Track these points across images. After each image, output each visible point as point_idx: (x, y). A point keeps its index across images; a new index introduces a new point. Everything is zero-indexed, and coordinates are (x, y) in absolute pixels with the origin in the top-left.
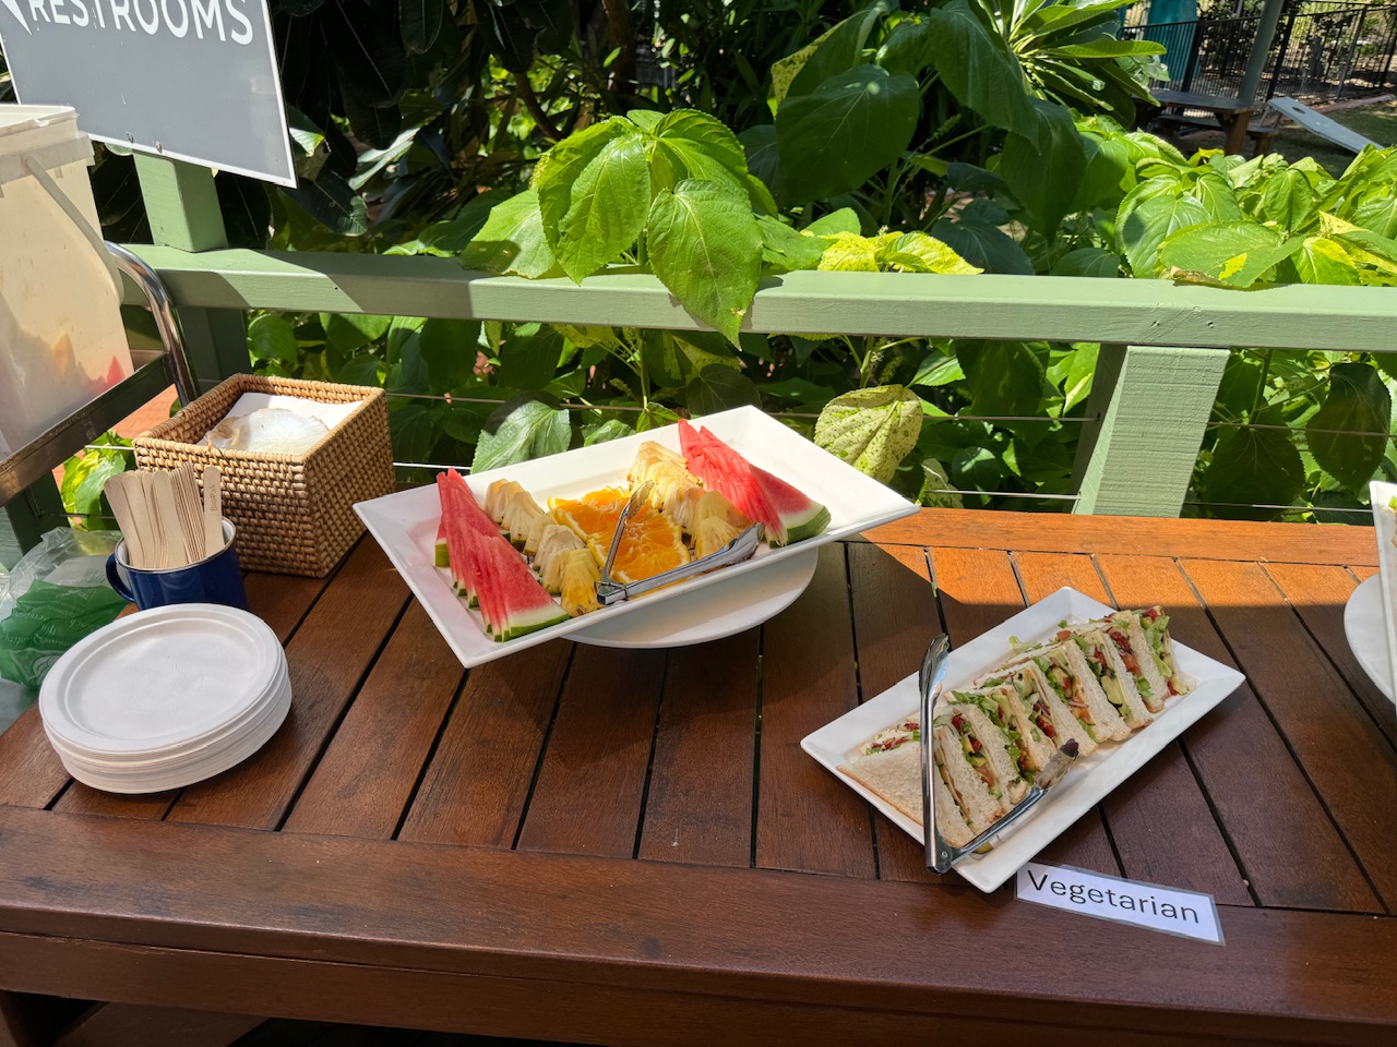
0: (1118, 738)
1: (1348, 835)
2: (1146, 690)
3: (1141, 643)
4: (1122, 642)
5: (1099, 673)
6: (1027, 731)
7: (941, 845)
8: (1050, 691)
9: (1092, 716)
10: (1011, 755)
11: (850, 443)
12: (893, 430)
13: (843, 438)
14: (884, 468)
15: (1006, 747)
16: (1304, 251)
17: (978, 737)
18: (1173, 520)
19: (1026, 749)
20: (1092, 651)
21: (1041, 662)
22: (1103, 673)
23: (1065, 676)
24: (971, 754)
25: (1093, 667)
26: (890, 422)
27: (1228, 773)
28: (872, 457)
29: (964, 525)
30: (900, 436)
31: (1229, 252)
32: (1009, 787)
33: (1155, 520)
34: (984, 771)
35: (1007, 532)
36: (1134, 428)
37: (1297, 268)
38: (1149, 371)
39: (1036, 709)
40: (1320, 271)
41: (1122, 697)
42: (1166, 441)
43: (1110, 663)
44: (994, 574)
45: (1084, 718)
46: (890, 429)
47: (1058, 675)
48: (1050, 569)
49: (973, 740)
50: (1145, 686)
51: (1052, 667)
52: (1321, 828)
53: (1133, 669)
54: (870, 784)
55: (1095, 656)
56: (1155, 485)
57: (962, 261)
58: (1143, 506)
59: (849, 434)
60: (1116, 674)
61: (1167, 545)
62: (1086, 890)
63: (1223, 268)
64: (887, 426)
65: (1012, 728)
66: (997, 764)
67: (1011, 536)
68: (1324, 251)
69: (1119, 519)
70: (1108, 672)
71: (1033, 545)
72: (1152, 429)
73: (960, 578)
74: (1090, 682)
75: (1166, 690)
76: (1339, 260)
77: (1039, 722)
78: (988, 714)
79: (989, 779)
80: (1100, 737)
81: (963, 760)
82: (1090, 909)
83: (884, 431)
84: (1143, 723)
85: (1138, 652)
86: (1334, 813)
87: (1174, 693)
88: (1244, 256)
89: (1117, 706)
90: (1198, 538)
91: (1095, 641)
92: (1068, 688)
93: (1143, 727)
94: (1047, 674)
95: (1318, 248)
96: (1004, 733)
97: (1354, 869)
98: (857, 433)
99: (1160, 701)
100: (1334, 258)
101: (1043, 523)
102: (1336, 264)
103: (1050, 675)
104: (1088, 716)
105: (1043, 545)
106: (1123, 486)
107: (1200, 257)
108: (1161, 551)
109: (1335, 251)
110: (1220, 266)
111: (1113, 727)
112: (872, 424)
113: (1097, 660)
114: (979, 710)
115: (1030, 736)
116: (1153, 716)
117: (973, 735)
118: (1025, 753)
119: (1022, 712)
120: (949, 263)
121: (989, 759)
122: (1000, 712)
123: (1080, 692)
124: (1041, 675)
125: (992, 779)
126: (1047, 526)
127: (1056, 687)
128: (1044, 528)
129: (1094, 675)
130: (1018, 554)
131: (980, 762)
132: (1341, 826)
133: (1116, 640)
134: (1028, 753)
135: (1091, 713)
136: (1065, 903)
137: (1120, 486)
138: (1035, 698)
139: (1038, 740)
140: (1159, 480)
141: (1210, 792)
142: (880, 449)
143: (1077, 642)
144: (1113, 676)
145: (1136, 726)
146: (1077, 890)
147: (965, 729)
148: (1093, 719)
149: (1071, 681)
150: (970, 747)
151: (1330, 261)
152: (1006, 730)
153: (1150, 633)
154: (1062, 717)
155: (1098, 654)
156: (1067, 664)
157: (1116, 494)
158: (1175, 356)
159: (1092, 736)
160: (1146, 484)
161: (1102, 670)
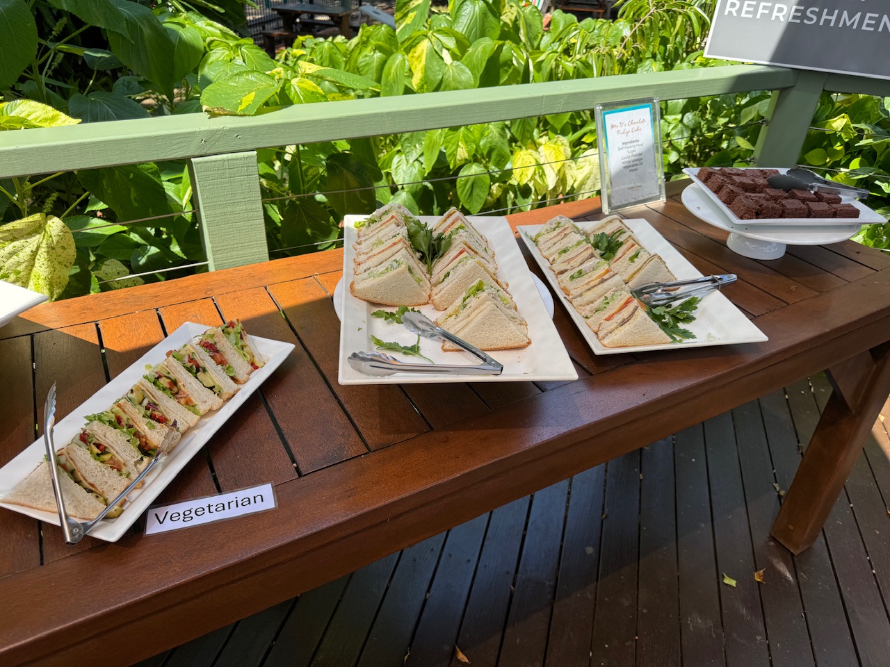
0: (215, 408)
1: (352, 416)
2: (232, 372)
3: (226, 345)
4: (211, 347)
5: (195, 371)
6: (143, 426)
7: (72, 526)
8: (159, 393)
9: (193, 400)
10: (133, 444)
11: (19, 264)
12: (51, 248)
13: (11, 260)
14: (55, 276)
15: (128, 441)
16: (292, 87)
17: (102, 442)
18: (264, 263)
19: (145, 436)
20: (186, 359)
21: (150, 377)
22: (198, 371)
23: (169, 381)
24: (98, 455)
25: (189, 370)
26: (45, 242)
27: (289, 405)
28: (41, 269)
29: (125, 299)
30: (59, 251)
31: (244, 91)
32: (135, 465)
33: (253, 265)
34: (111, 462)
35: (156, 297)
36: (217, 211)
37: (291, 98)
38: (211, 173)
39: (147, 408)
40: (304, 98)
41: (213, 381)
42: (241, 215)
43: (201, 364)
44: (146, 326)
45: (189, 404)
46: (48, 247)
47: (164, 382)
48: (184, 312)
49: (98, 446)
50: (231, 369)
51: (158, 378)
52: (338, 417)
53: (221, 363)
54: (26, 503)
55: (189, 362)
56: (247, 244)
57: (63, 116)
58: (244, 258)
59: (15, 257)
60: (207, 369)
61: (261, 279)
62: (193, 511)
63: (241, 103)
64: (44, 245)
65: (130, 427)
66: (123, 454)
67: (159, 298)
68: (304, 85)
69: (231, 270)
70: (201, 369)
71: (173, 300)
72: (229, 209)
73: (121, 336)
74: (188, 379)
75: (250, 367)
76: (314, 90)
77: (152, 417)
78: (108, 424)
79: (117, 467)
80: (202, 412)
81: (92, 460)
82: (197, 521)
83: (43, 250)
84: (232, 392)
85: (224, 350)
86: (346, 406)
87: (256, 368)
88: (253, 94)
89: (211, 388)
90: (280, 270)
91: (188, 352)
92: (173, 388)
93: (233, 395)
94: (155, 383)
95: (300, 84)
96: (124, 432)
97: (354, 434)
98: (21, 255)
99: (246, 376)
100: (311, 89)
101: (180, 285)
102: (313, 93)
103: (158, 383)
104: (191, 401)
105: (180, 299)
106: (227, 249)
107: (227, 96)
108: (257, 284)
109: (310, 85)
110: (239, 101)
111: (210, 402)
112: (31, 246)
113: (191, 364)
114: (101, 424)
115: (146, 427)
116: (241, 386)
117: (97, 442)
118: (144, 440)
119: (137, 416)
120: (53, 119)
121: (115, 453)
122: (119, 420)
123: (182, 387)
124: (150, 386)
125: (119, 465)
126: (183, 286)
127: (164, 390)
128: (181, 288)
129: (191, 374)
130: (163, 309)
131: (106, 457)
132: (349, 412)
133: (206, 347)
134: (146, 438)
135: (192, 399)
136: (180, 525)
137: (225, 249)
138: (145, 402)
139: (152, 427)
140: (247, 241)
141: (277, 420)
142: (46, 263)
143: (174, 357)
144: (204, 370)
145: (227, 397)
146: (187, 513)
147: (90, 440)
148: (195, 402)
149: (174, 383)
150: (96, 450)
151: (308, 91)
152: (125, 430)
153: (232, 336)
154: (170, 407)
155: (191, 360)
156: (169, 373)
157: (225, 255)
158: (224, 160)
159: (196, 413)
160: (240, 245)
161: (196, 369)
